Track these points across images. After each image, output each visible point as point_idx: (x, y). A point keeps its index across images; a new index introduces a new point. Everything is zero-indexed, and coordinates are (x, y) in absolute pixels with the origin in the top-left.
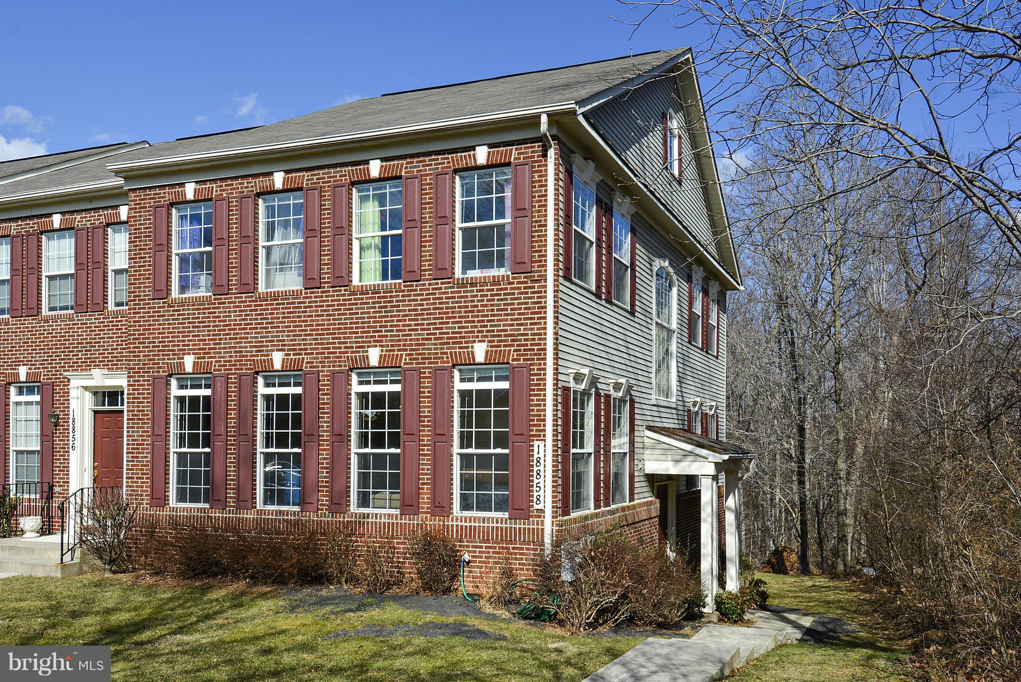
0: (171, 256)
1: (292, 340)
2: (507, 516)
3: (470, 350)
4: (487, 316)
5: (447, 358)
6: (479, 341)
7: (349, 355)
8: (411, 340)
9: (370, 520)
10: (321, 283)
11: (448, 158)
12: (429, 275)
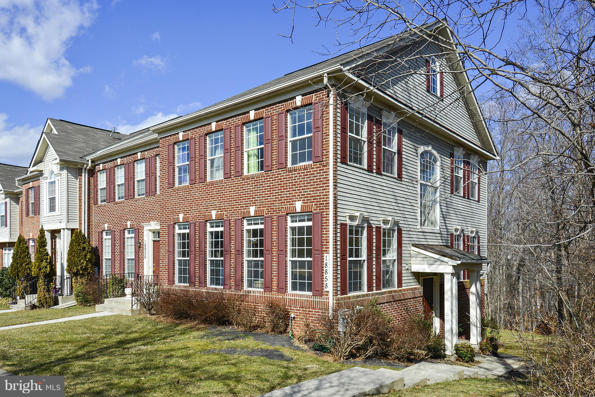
0: (175, 168)
1: (219, 204)
2: (312, 294)
3: (294, 205)
4: (302, 187)
5: (284, 210)
6: (298, 201)
7: (242, 210)
8: (268, 202)
9: (251, 294)
10: (230, 175)
11: (284, 105)
12: (276, 167)
